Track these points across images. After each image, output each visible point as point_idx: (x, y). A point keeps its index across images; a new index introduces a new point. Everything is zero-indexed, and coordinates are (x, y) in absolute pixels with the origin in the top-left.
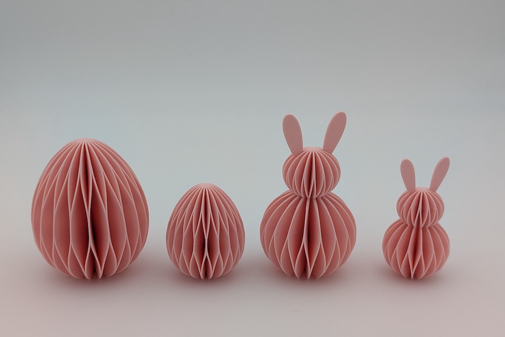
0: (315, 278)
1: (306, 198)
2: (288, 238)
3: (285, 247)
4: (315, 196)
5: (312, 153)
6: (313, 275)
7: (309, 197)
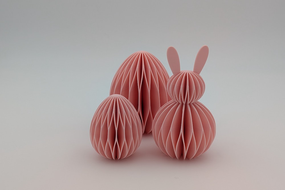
0: (189, 159)
1: (183, 104)
2: (171, 130)
3: (169, 136)
4: (188, 102)
5: (186, 73)
6: (188, 158)
7: (184, 103)
